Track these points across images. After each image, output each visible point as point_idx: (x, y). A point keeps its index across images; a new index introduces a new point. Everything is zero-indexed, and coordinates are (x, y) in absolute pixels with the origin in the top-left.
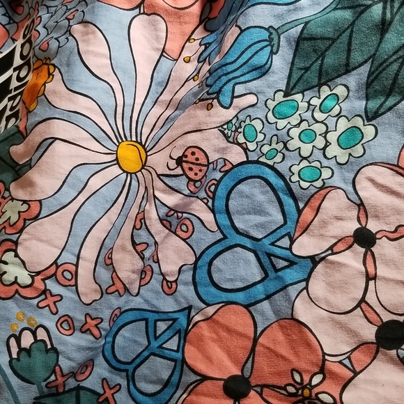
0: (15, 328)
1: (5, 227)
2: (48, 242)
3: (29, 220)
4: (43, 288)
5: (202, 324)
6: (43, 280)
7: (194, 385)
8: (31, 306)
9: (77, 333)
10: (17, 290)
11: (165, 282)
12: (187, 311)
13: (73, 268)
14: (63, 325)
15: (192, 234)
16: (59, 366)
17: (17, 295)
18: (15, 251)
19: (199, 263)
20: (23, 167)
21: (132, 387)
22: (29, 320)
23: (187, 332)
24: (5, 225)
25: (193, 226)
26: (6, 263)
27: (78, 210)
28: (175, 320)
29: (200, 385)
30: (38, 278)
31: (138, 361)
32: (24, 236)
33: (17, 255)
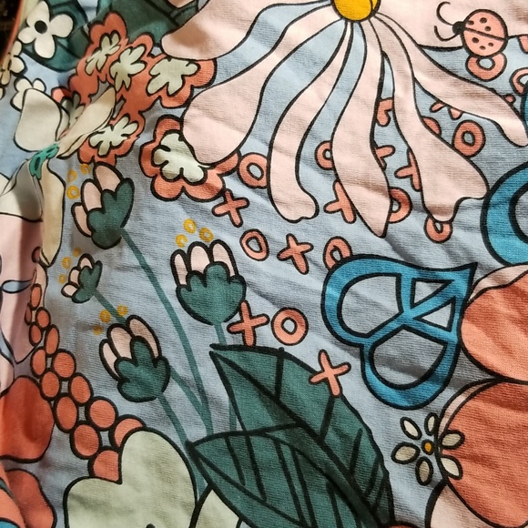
0: (182, 241)
1: (160, 98)
2: (226, 120)
3: (198, 87)
4: (220, 186)
5: (494, 293)
6: (221, 176)
7: (481, 386)
8: (203, 211)
9: (272, 259)
10: (183, 187)
11: (430, 222)
12: (468, 271)
13: (263, 162)
14: (251, 244)
15: (480, 149)
16: (246, 302)
17: (183, 195)
18: (180, 132)
19: (495, 198)
20: (183, 11)
21: (368, 371)
22: (202, 232)
23: (466, 303)
24: (160, 93)
25: (484, 135)
26: (167, 149)
27: (271, 74)
28: (447, 283)
29: (492, 388)
30: (213, 173)
31: (380, 334)
32: (192, 111)
33: (182, 138)
